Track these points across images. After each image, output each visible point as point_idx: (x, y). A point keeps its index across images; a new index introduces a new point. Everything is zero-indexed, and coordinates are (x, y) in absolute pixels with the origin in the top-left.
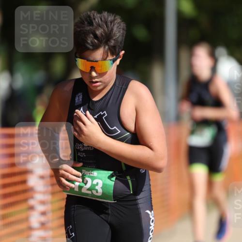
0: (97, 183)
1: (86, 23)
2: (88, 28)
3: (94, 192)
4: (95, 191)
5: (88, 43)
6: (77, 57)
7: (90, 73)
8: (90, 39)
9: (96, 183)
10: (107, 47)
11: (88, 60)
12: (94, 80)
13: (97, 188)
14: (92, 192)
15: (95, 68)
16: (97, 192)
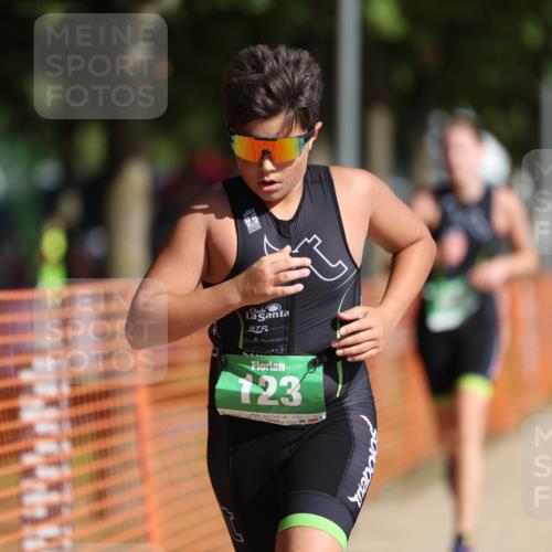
0: (290, 384)
1: (249, 67)
2: (255, 77)
3: (285, 401)
4: (287, 399)
5: (258, 105)
6: (234, 134)
7: (261, 164)
8: (260, 97)
9: (286, 384)
10: (291, 113)
11: (257, 138)
12: (267, 179)
13: (289, 392)
14: (280, 402)
15: (269, 153)
16: (291, 400)
